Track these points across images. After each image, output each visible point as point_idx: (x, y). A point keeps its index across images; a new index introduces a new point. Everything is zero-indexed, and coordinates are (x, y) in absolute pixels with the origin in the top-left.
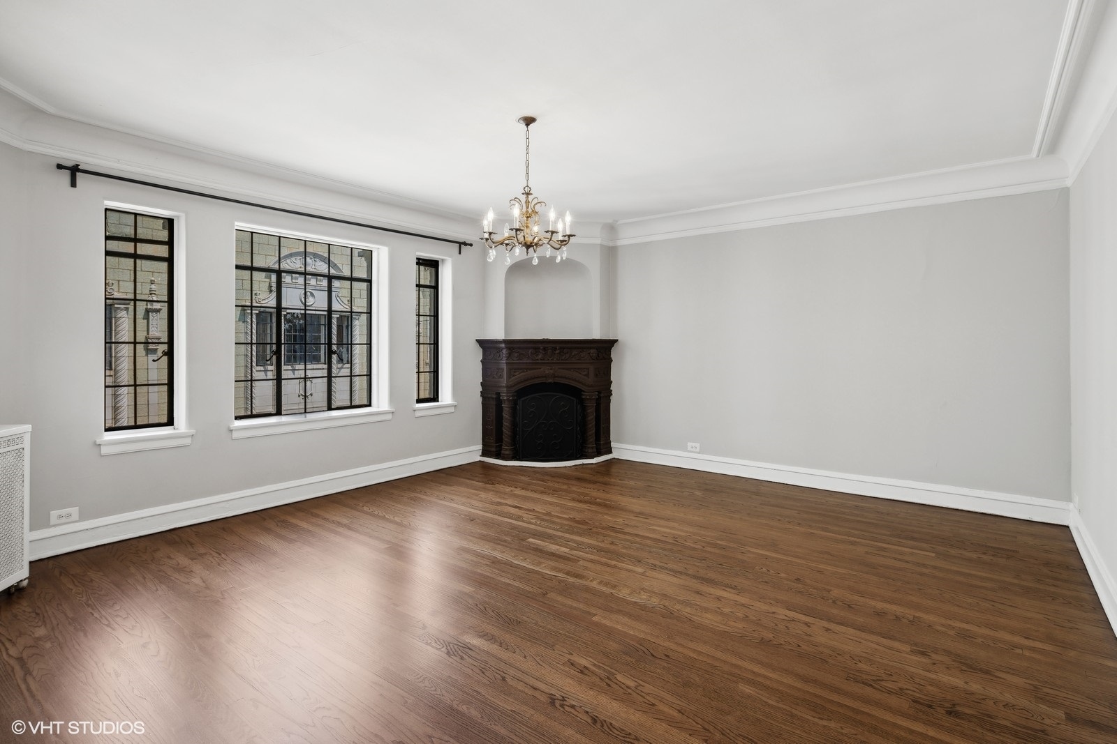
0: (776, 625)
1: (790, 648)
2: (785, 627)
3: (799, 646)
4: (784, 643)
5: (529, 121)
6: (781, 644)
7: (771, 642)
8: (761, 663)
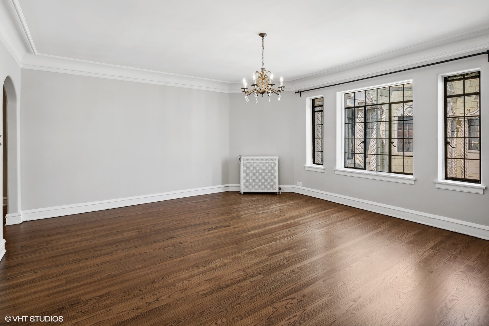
0: (159, 292)
1: (143, 287)
2: (155, 293)
3: (140, 290)
4: (147, 287)
5: (262, 35)
6: (147, 286)
7: (151, 283)
8: (145, 275)
